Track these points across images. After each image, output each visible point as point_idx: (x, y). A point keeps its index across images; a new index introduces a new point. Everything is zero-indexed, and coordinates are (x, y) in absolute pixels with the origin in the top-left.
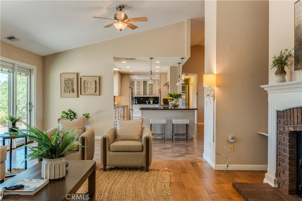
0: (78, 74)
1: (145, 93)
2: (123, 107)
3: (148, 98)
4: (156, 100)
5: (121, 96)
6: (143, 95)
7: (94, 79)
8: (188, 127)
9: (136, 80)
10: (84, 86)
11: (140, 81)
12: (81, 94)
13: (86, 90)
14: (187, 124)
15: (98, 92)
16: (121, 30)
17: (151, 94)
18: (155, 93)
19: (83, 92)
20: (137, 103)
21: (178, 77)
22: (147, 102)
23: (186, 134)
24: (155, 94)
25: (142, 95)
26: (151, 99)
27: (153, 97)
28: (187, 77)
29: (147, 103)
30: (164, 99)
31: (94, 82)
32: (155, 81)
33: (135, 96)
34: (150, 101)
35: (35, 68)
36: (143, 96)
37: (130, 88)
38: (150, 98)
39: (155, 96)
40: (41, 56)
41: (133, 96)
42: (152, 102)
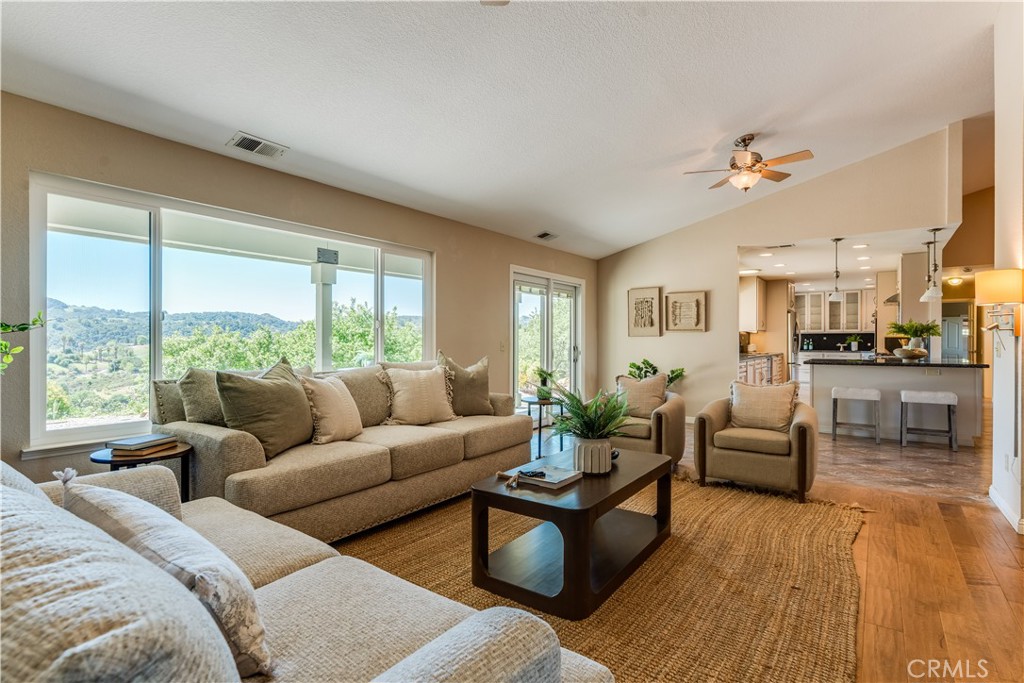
0: (660, 290)
1: (834, 323)
2: (770, 358)
3: (843, 337)
4: (867, 341)
5: (765, 331)
6: (831, 328)
7: (695, 297)
8: (954, 412)
9: (808, 292)
10: (673, 312)
11: (820, 296)
12: (667, 329)
13: (677, 321)
14: (949, 406)
15: (702, 325)
16: (746, 189)
17: (852, 325)
18: (864, 322)
19: (671, 326)
20: (811, 347)
21: (927, 279)
22: (842, 346)
23: (948, 432)
24: (864, 326)
25: (825, 328)
26: (853, 338)
27: (858, 334)
28: (968, 277)
29: (841, 349)
30: (886, 339)
31: (694, 305)
32: (864, 292)
33: (802, 332)
34: (850, 345)
35: (582, 283)
36: (828, 331)
37: (788, 312)
38: (850, 335)
39: (864, 331)
40: (593, 260)
41: (797, 332)
42: (854, 345)
